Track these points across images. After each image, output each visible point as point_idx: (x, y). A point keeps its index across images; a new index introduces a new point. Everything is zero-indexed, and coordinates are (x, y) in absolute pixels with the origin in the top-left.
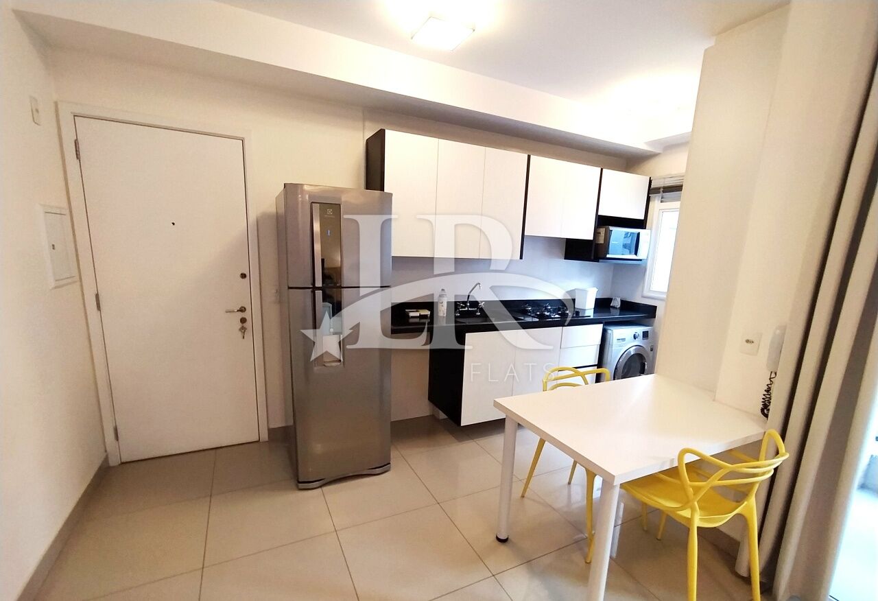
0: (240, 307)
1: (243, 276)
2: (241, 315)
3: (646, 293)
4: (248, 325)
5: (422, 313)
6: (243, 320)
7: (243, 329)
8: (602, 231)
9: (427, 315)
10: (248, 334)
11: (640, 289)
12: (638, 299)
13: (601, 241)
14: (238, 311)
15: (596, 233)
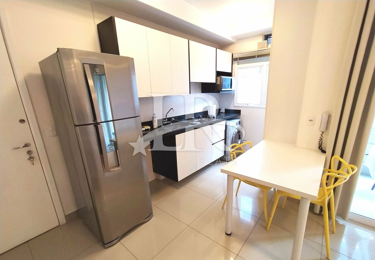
0: (24, 144)
1: (22, 121)
2: (27, 149)
3: (235, 105)
4: (35, 154)
5: (146, 128)
6: (29, 152)
7: (31, 158)
8: (219, 78)
9: (149, 129)
10: (36, 161)
11: (233, 103)
12: (232, 108)
13: (218, 83)
14: (24, 147)
15: (216, 80)
